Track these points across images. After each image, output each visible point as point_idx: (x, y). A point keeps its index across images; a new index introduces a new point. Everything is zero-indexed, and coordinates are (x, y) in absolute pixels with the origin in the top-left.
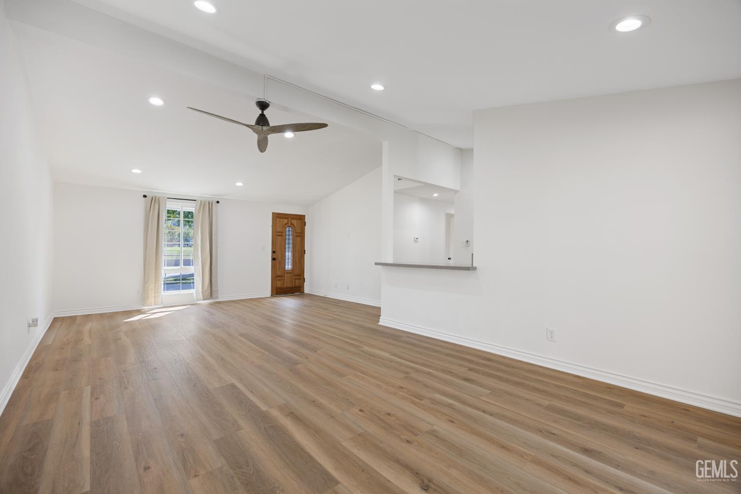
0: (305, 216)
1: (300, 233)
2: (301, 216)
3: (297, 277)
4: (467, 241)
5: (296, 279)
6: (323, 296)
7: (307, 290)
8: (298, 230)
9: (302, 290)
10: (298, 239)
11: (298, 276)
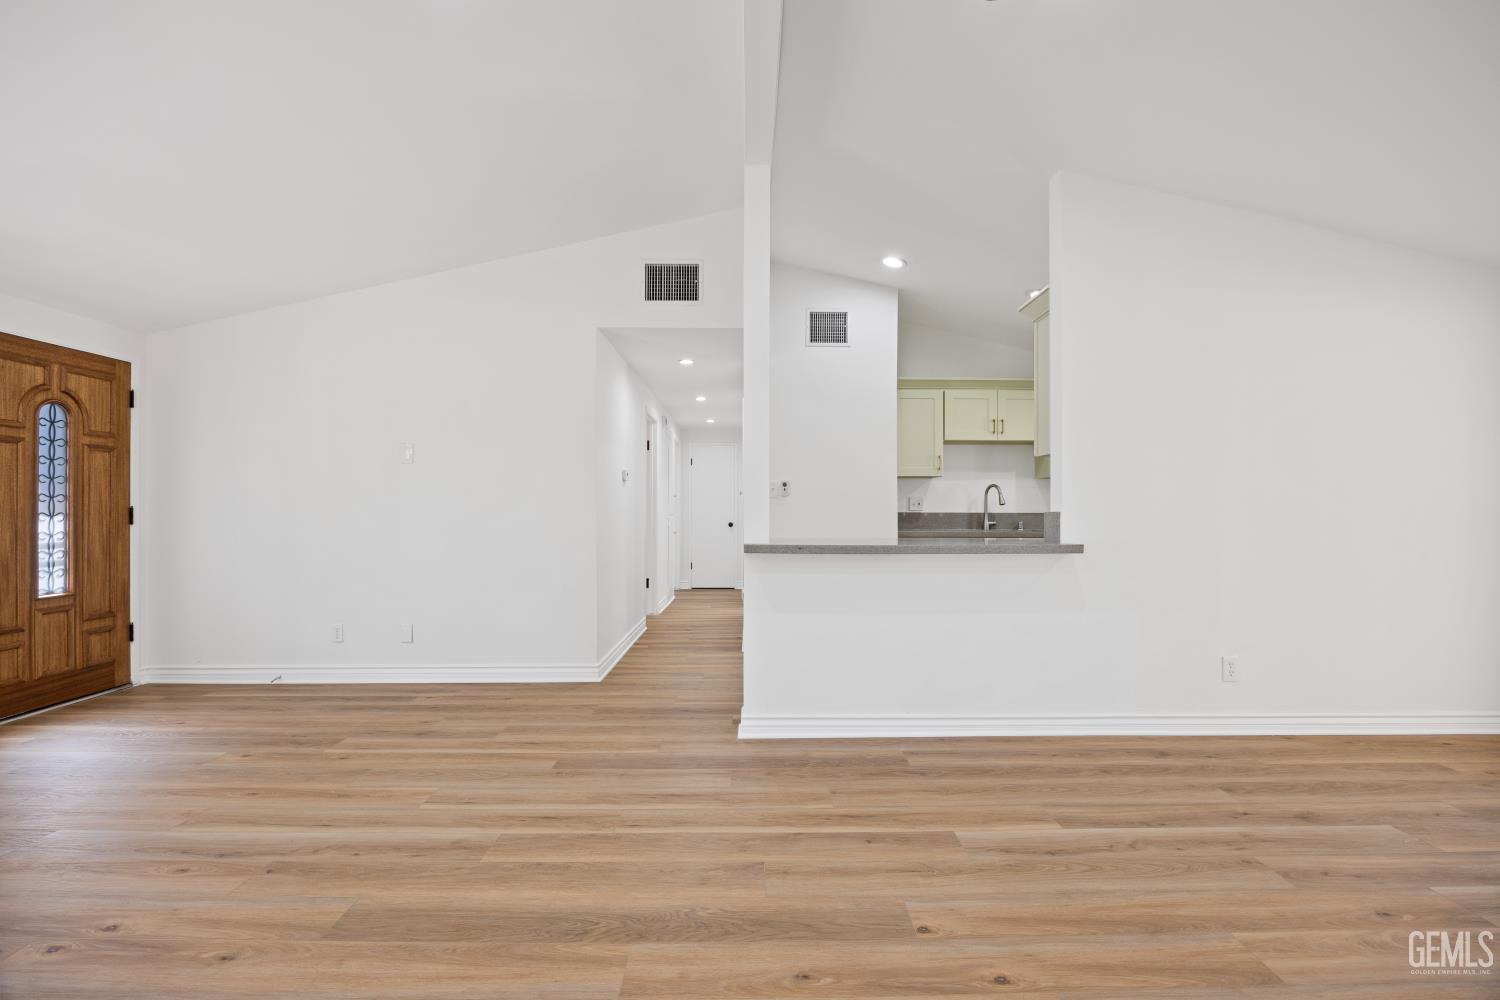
0: (128, 365)
1: (110, 435)
2: (113, 362)
3: (96, 624)
4: (785, 485)
5: (90, 633)
6: (267, 681)
7: (142, 670)
8: (99, 423)
9: (119, 678)
10: (100, 459)
11: (100, 617)
